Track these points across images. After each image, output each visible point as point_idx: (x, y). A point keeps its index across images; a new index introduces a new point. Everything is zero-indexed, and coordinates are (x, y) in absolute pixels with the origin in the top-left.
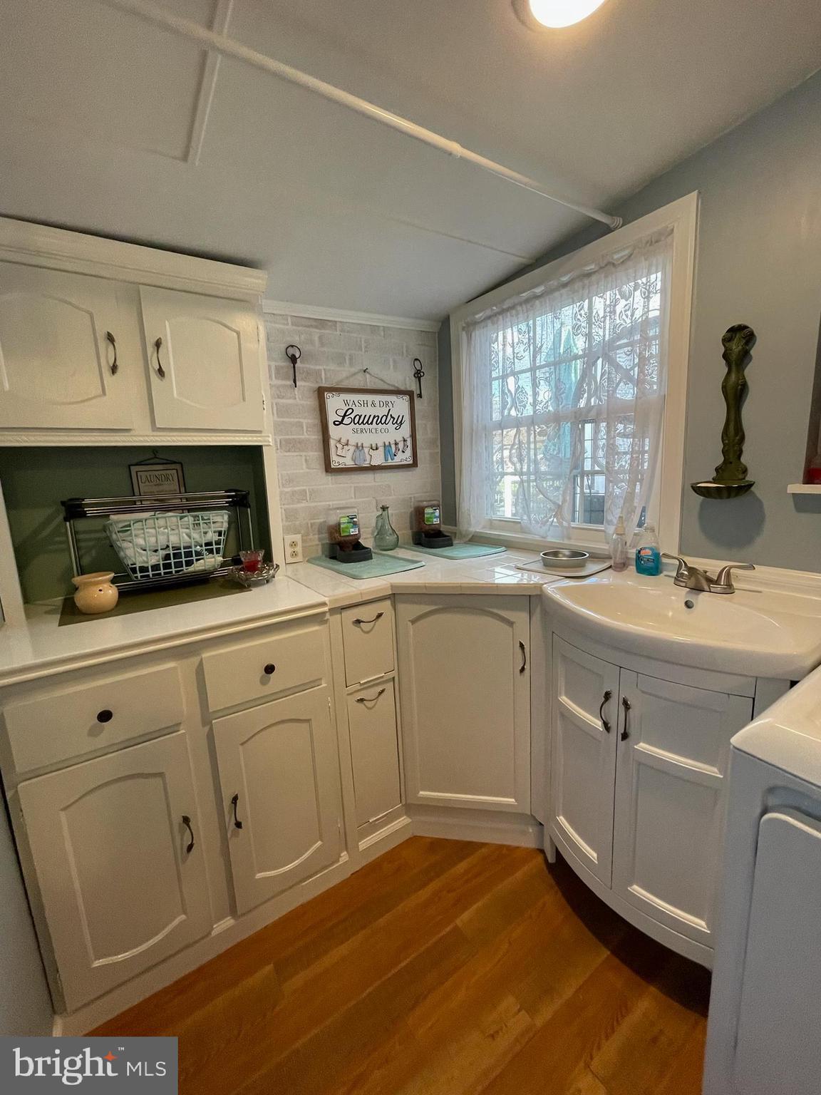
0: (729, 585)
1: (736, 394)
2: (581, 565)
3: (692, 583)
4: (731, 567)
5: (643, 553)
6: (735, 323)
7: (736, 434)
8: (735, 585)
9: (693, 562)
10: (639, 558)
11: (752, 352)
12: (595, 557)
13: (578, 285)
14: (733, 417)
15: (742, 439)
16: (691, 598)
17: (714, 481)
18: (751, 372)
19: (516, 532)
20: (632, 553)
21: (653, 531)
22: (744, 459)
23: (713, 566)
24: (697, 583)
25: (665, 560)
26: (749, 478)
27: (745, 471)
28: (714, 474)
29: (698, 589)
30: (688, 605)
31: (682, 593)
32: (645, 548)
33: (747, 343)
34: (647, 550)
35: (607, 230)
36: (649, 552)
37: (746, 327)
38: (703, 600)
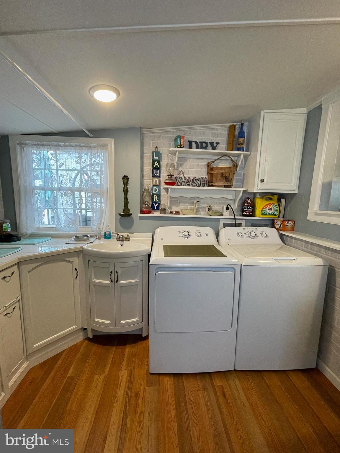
0: (129, 238)
1: (126, 192)
2: (88, 240)
3: (121, 239)
4: (129, 234)
5: (106, 233)
6: (125, 175)
7: (127, 202)
8: (130, 238)
9: (120, 234)
10: (105, 234)
11: (129, 182)
12: (92, 236)
13: (77, 148)
14: (126, 198)
15: (128, 203)
16: (122, 243)
17: (123, 213)
18: (129, 186)
19: (54, 231)
20: (103, 233)
21: (109, 227)
22: (129, 208)
23: (125, 234)
24: (122, 239)
25: (112, 234)
26: (130, 212)
27: (129, 210)
28: (123, 211)
29: (123, 241)
30: (122, 245)
31: (120, 242)
32: (107, 232)
33: (128, 180)
34: (108, 232)
35: (88, 136)
36: (108, 233)
37: (127, 176)
38: (125, 243)
